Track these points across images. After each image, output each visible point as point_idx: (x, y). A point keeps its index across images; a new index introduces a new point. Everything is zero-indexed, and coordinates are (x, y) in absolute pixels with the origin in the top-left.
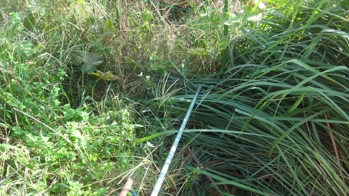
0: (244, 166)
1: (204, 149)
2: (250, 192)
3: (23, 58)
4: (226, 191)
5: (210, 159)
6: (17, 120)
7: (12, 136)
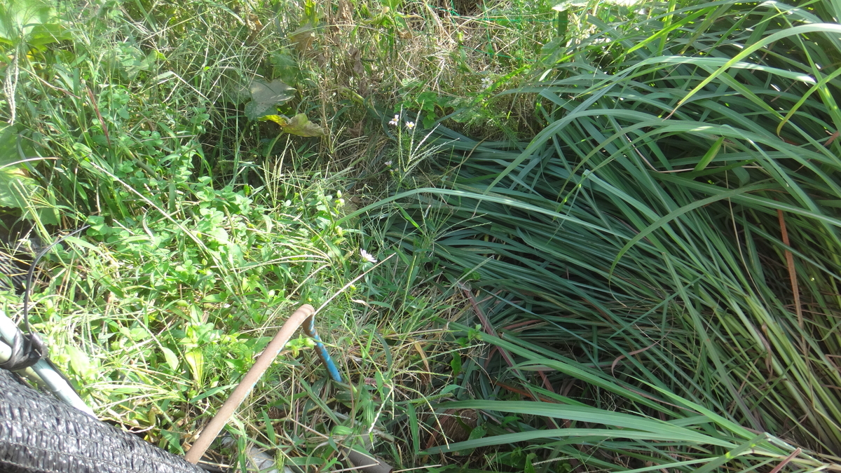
0: (589, 335)
1: (504, 295)
2: (596, 387)
3: (119, 77)
4: (545, 387)
5: (515, 316)
6: (101, 206)
7: (89, 236)
